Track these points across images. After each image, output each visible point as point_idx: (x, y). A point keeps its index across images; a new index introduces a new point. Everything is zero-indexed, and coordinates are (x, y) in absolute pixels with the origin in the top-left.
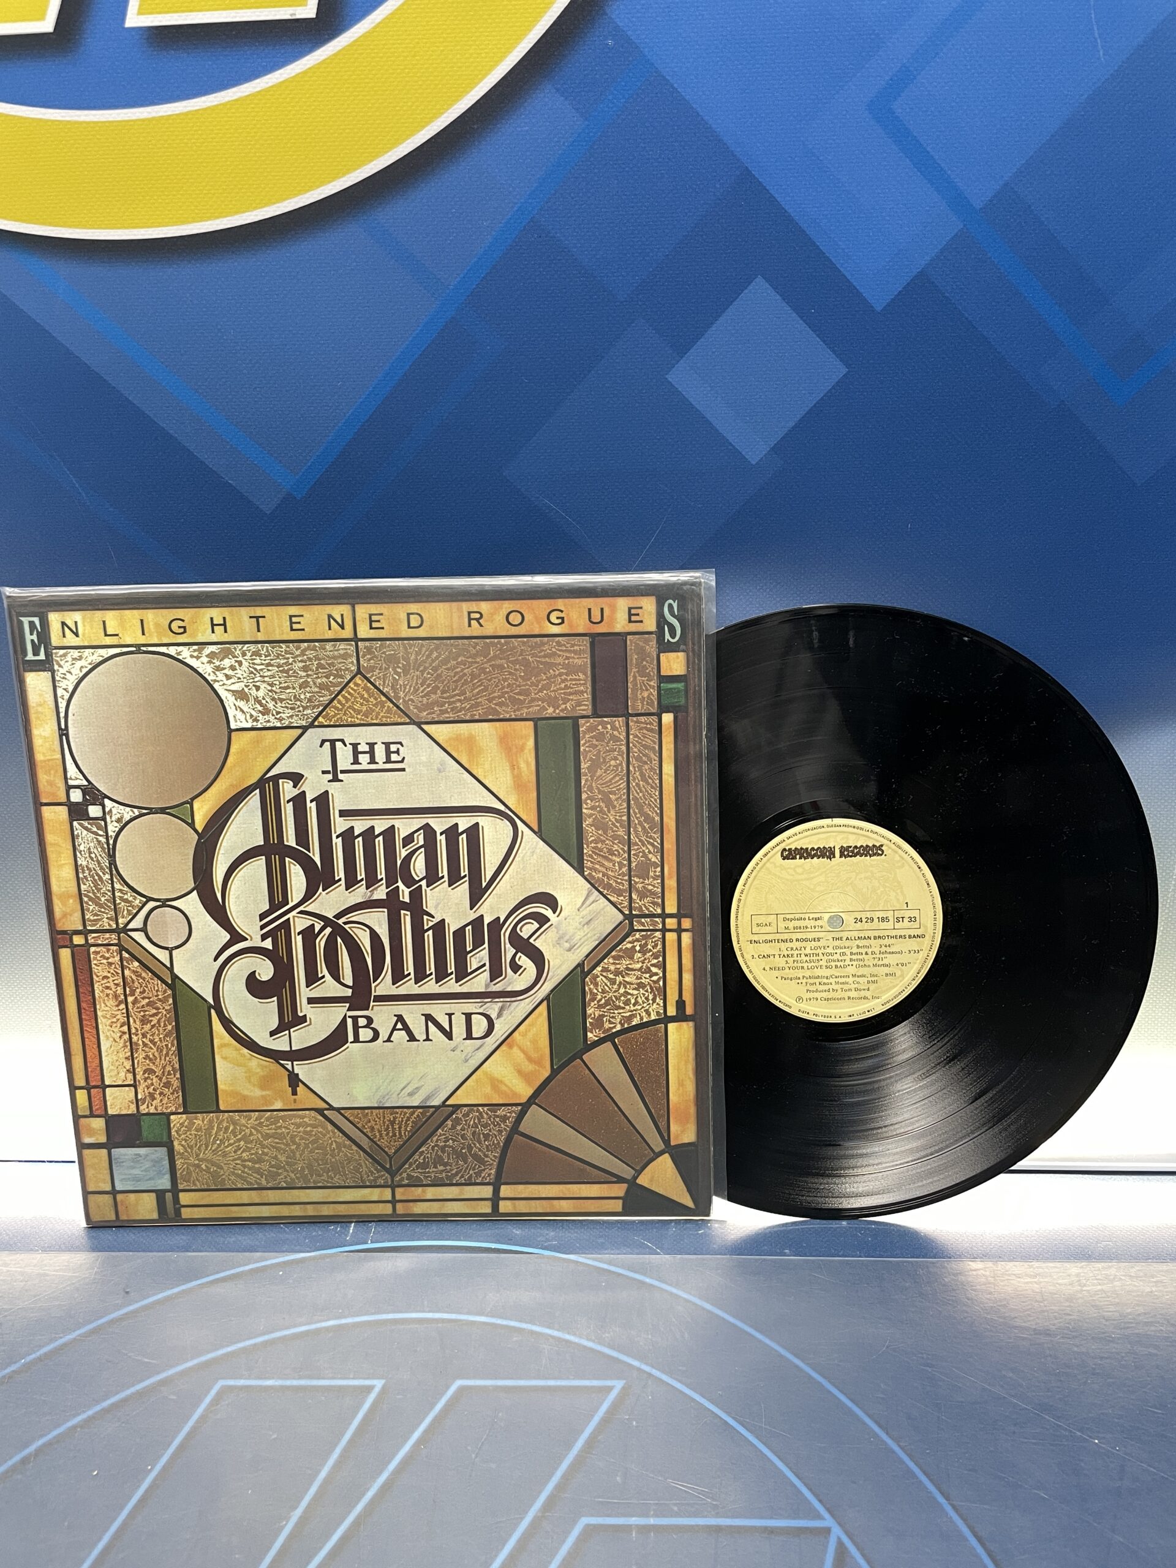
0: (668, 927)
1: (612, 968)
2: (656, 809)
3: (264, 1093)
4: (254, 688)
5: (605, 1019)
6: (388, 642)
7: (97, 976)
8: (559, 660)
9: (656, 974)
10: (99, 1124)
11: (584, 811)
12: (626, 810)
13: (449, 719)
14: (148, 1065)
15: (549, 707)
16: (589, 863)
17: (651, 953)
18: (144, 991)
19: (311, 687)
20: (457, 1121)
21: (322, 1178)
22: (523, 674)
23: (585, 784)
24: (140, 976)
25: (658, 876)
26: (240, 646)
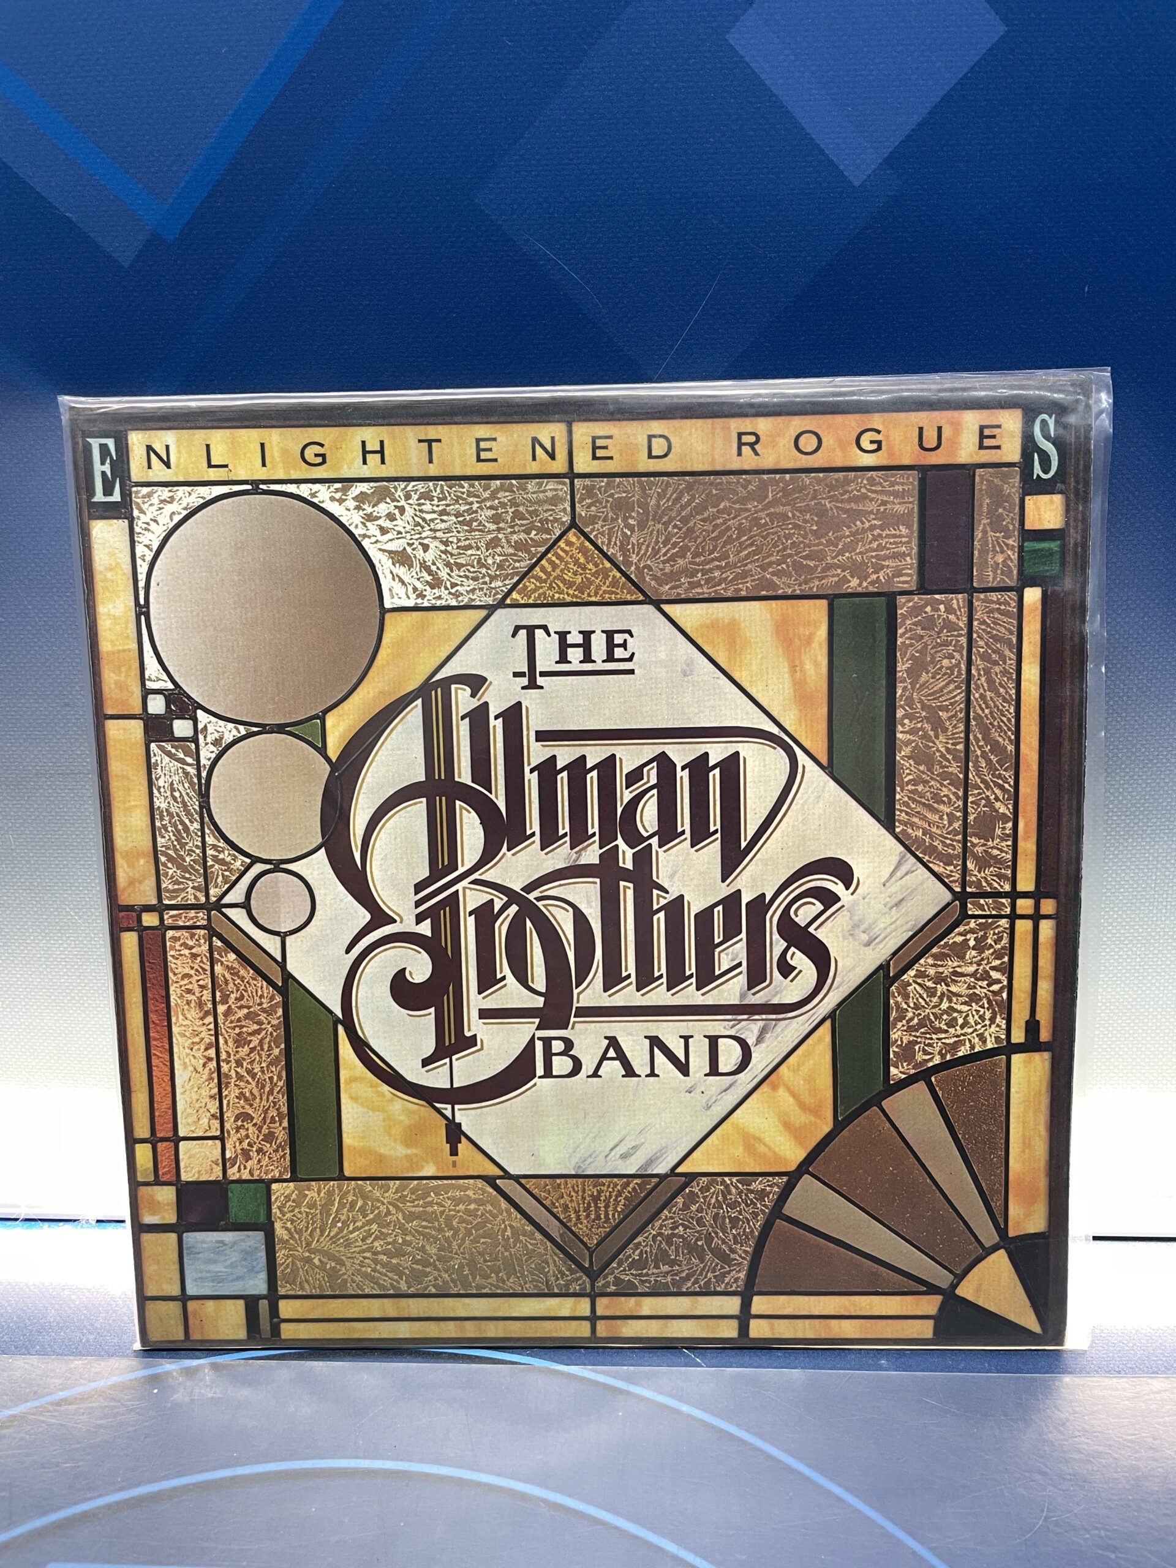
0: (1019, 912)
1: (932, 971)
2: (1010, 733)
3: (409, 1152)
4: (420, 547)
5: (917, 1048)
6: (618, 480)
7: (175, 974)
8: (872, 506)
9: (998, 981)
10: (166, 1195)
11: (899, 735)
12: (962, 735)
13: (701, 597)
14: (243, 1107)
15: (853, 577)
16: (903, 814)
17: (992, 950)
18: (242, 998)
19: (503, 547)
20: (692, 1198)
21: (490, 1281)
22: (815, 528)
23: (902, 696)
24: (237, 974)
25: (1008, 835)
26: (403, 485)
